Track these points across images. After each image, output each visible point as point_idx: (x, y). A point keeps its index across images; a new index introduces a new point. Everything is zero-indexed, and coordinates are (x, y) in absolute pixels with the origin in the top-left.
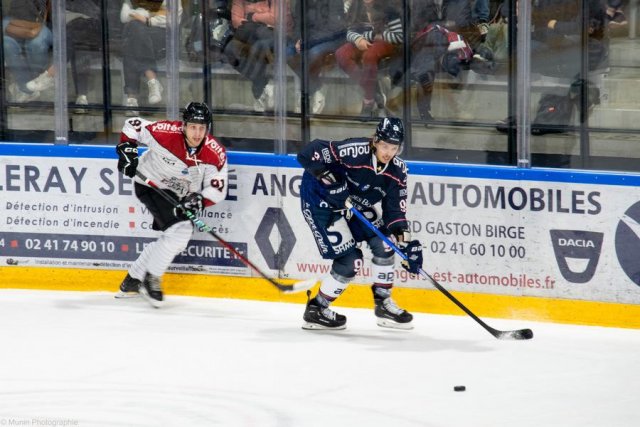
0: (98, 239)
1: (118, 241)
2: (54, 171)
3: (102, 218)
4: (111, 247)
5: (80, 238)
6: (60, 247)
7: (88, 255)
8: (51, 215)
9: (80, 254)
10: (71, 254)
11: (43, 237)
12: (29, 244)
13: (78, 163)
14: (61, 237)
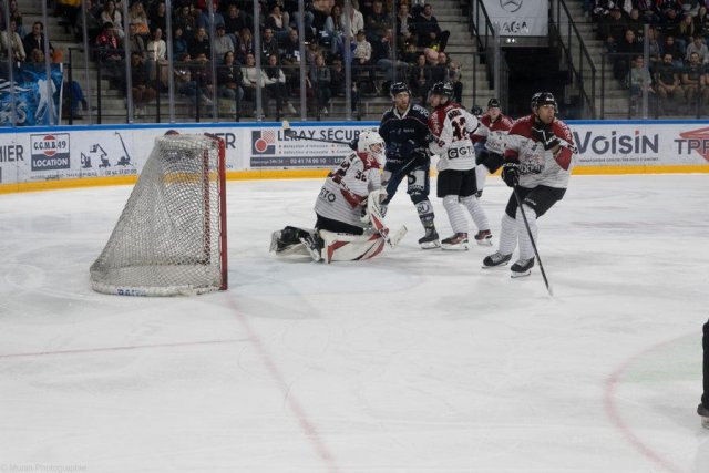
0: (319, 158)
1: (327, 158)
2: (302, 132)
3: (321, 149)
4: (324, 161)
5: (312, 158)
6: (304, 162)
7: (315, 164)
8: (301, 150)
9: (312, 164)
10: (308, 164)
11: (297, 158)
12: (292, 161)
13: (312, 129)
14: (305, 158)
